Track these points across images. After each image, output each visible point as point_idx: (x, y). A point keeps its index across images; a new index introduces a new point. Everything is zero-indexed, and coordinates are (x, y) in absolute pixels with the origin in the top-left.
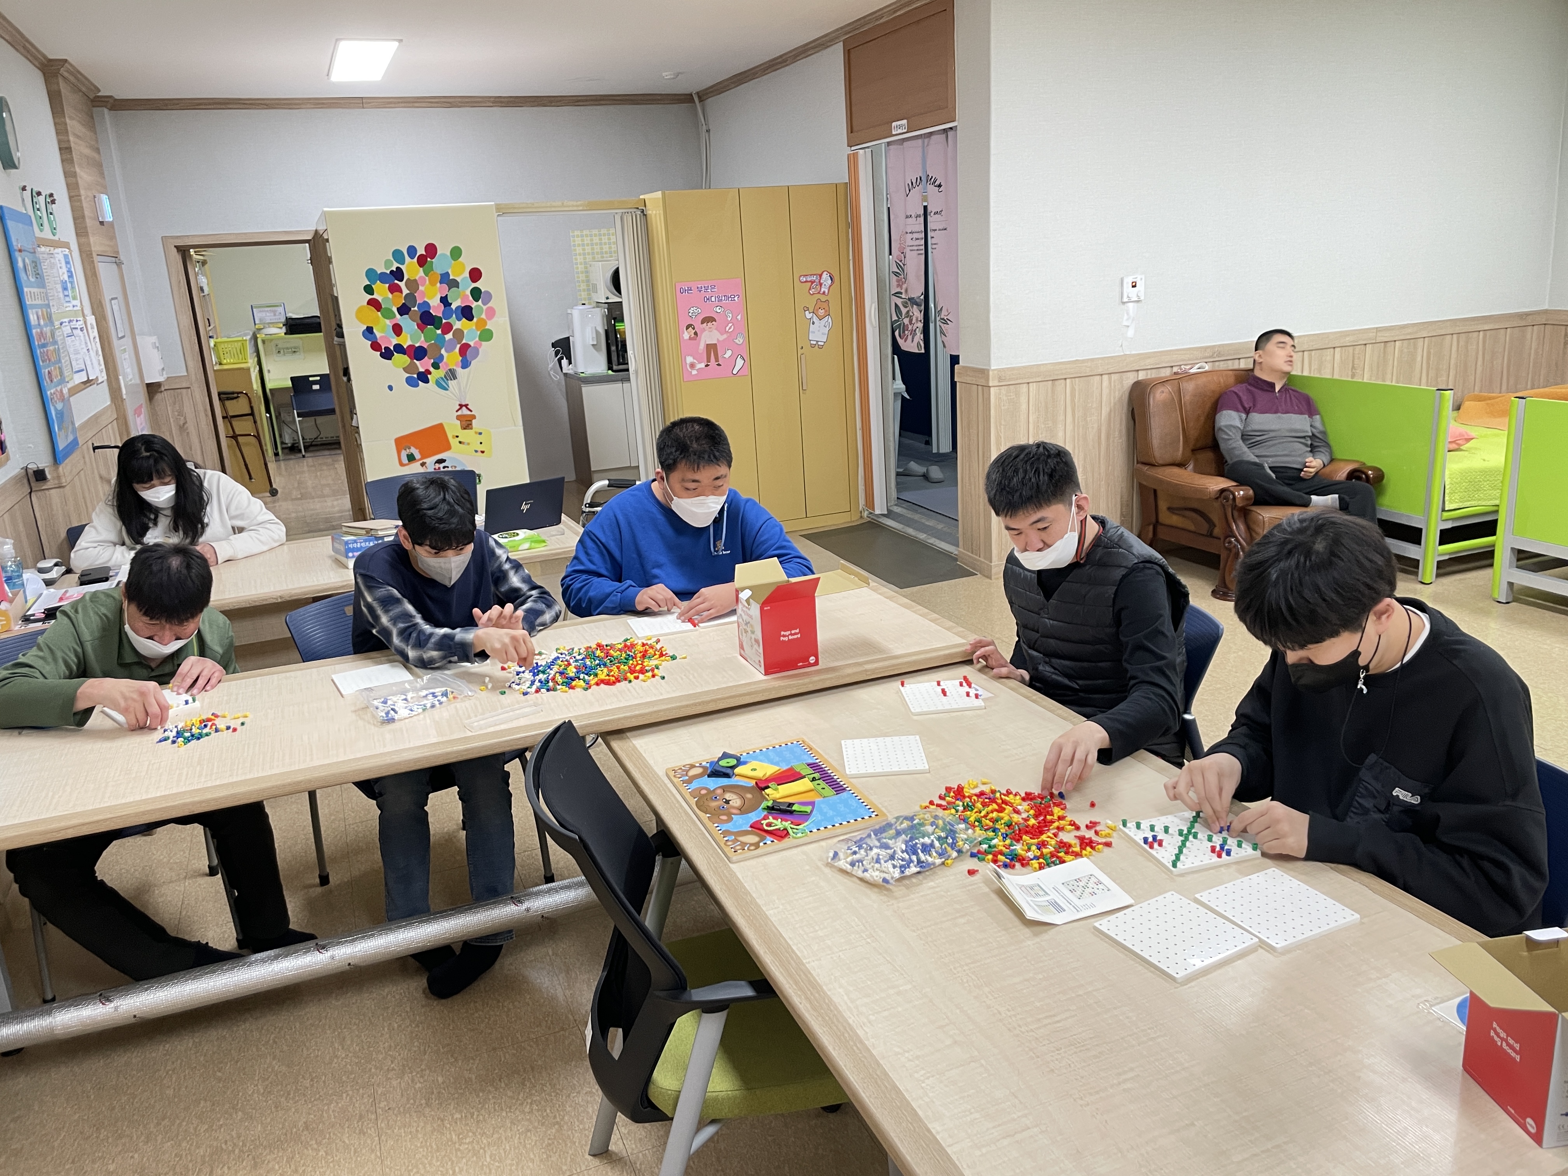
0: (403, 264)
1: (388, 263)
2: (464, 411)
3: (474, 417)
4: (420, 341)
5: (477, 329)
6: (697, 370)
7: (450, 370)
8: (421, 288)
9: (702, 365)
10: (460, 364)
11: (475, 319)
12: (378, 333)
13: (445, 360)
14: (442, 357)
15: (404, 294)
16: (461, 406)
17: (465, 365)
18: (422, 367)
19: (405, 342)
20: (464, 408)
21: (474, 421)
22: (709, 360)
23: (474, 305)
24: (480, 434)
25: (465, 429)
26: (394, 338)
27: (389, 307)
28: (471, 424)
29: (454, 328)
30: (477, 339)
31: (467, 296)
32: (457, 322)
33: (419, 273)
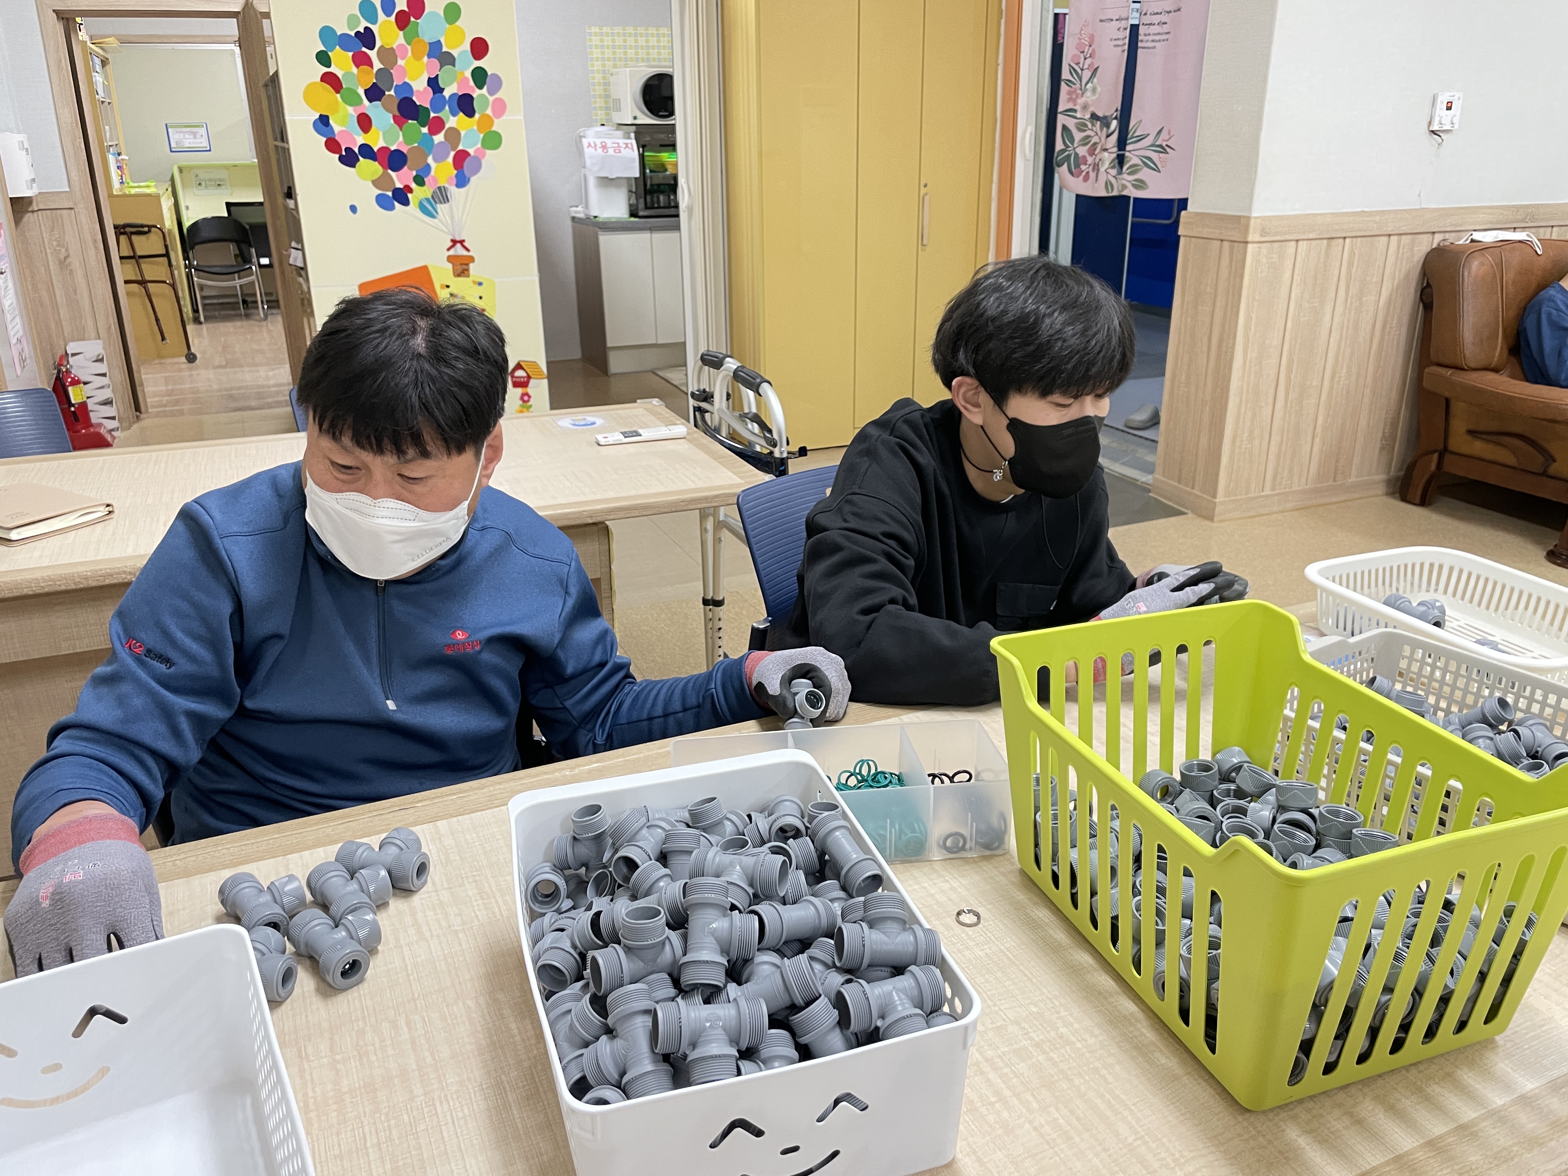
0: (374, 22)
1: (352, 20)
2: (459, 250)
3: (472, 259)
4: (398, 143)
5: (480, 130)
7: (439, 188)
8: (400, 62)
10: (455, 182)
11: (477, 116)
12: (336, 126)
13: (432, 173)
14: (428, 167)
15: (375, 69)
16: (454, 242)
17: (462, 181)
18: (401, 183)
19: (376, 143)
20: (458, 245)
21: (471, 265)
23: (476, 93)
24: (480, 284)
25: (459, 276)
26: (360, 135)
27: (353, 87)
28: (468, 270)
29: (447, 126)
30: (479, 145)
31: (467, 79)
32: (451, 118)
33: (398, 39)
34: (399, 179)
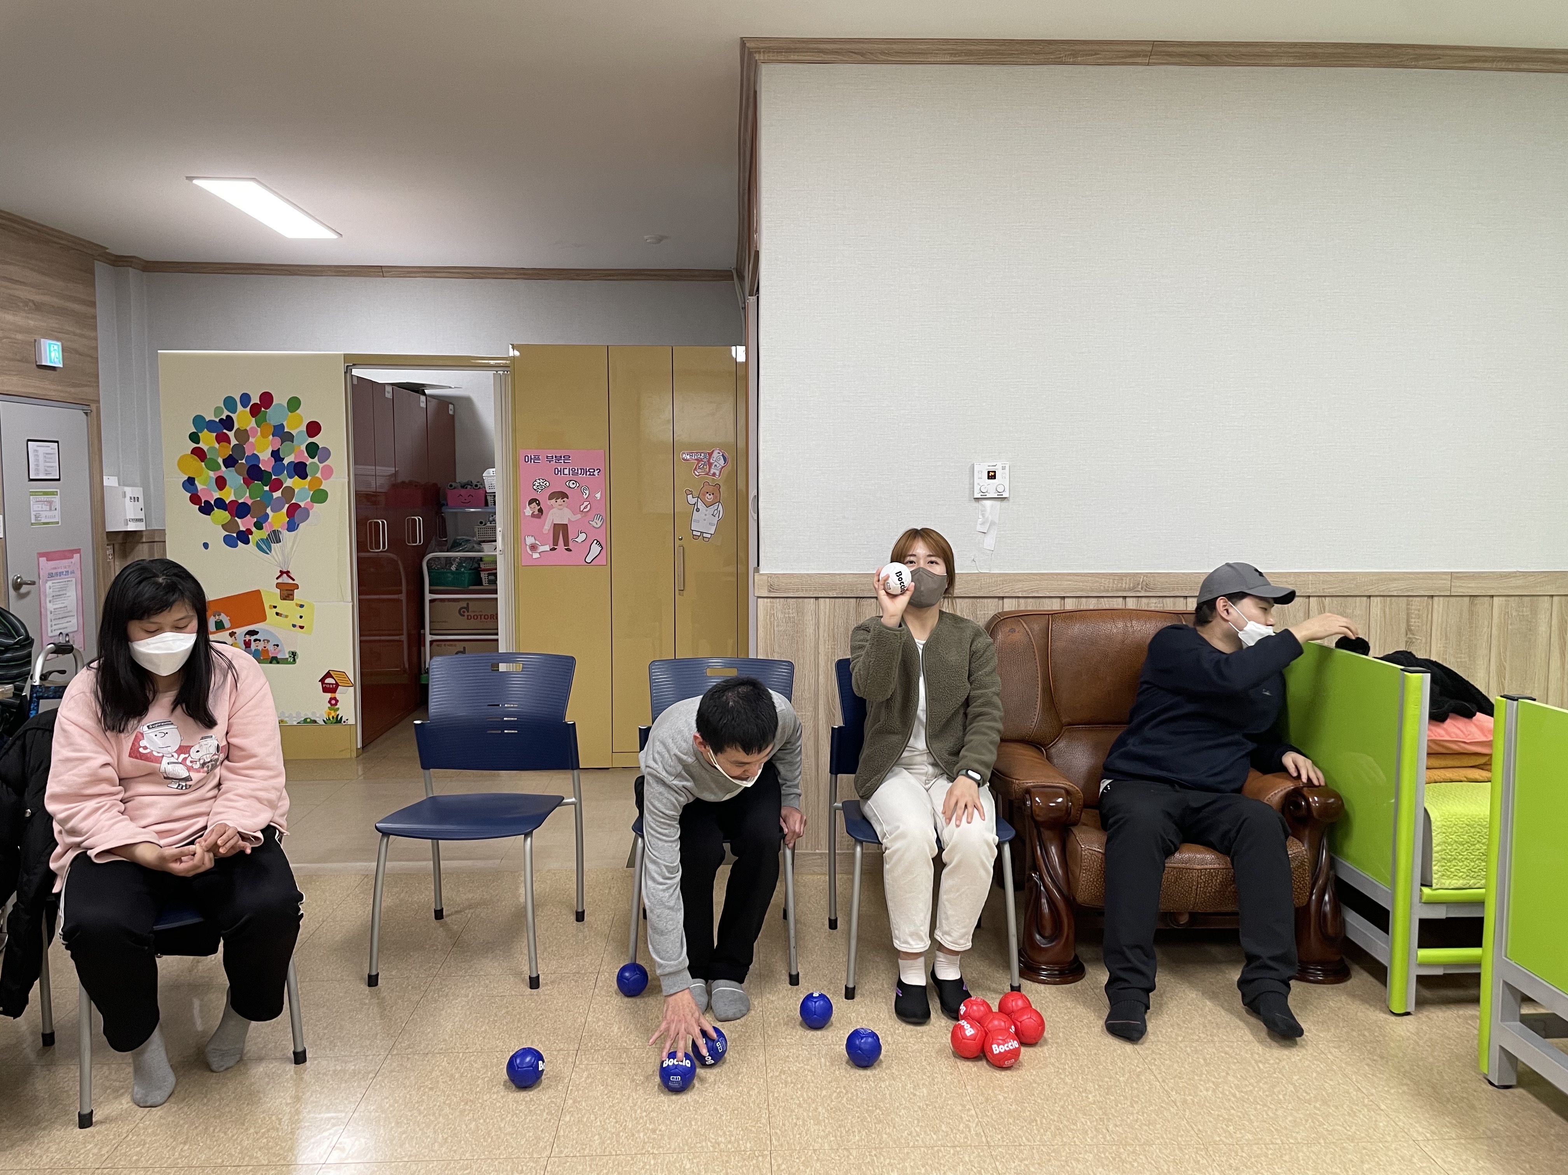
0: (234, 412)
1: (218, 410)
2: (285, 579)
3: (297, 586)
4: (245, 498)
5: (310, 489)
6: (539, 553)
7: (274, 531)
8: (251, 440)
9: (547, 548)
10: (286, 526)
11: (309, 478)
12: (199, 486)
13: (269, 520)
14: (267, 516)
15: (232, 445)
16: (282, 573)
17: (292, 527)
18: (244, 526)
19: (228, 497)
20: (285, 575)
21: (296, 591)
22: (556, 542)
23: (309, 461)
24: (302, 606)
25: (284, 599)
26: (215, 491)
27: (215, 458)
28: (293, 595)
29: (284, 486)
30: (309, 500)
31: (303, 451)
32: (288, 479)
33: (251, 423)
34: (243, 524)
